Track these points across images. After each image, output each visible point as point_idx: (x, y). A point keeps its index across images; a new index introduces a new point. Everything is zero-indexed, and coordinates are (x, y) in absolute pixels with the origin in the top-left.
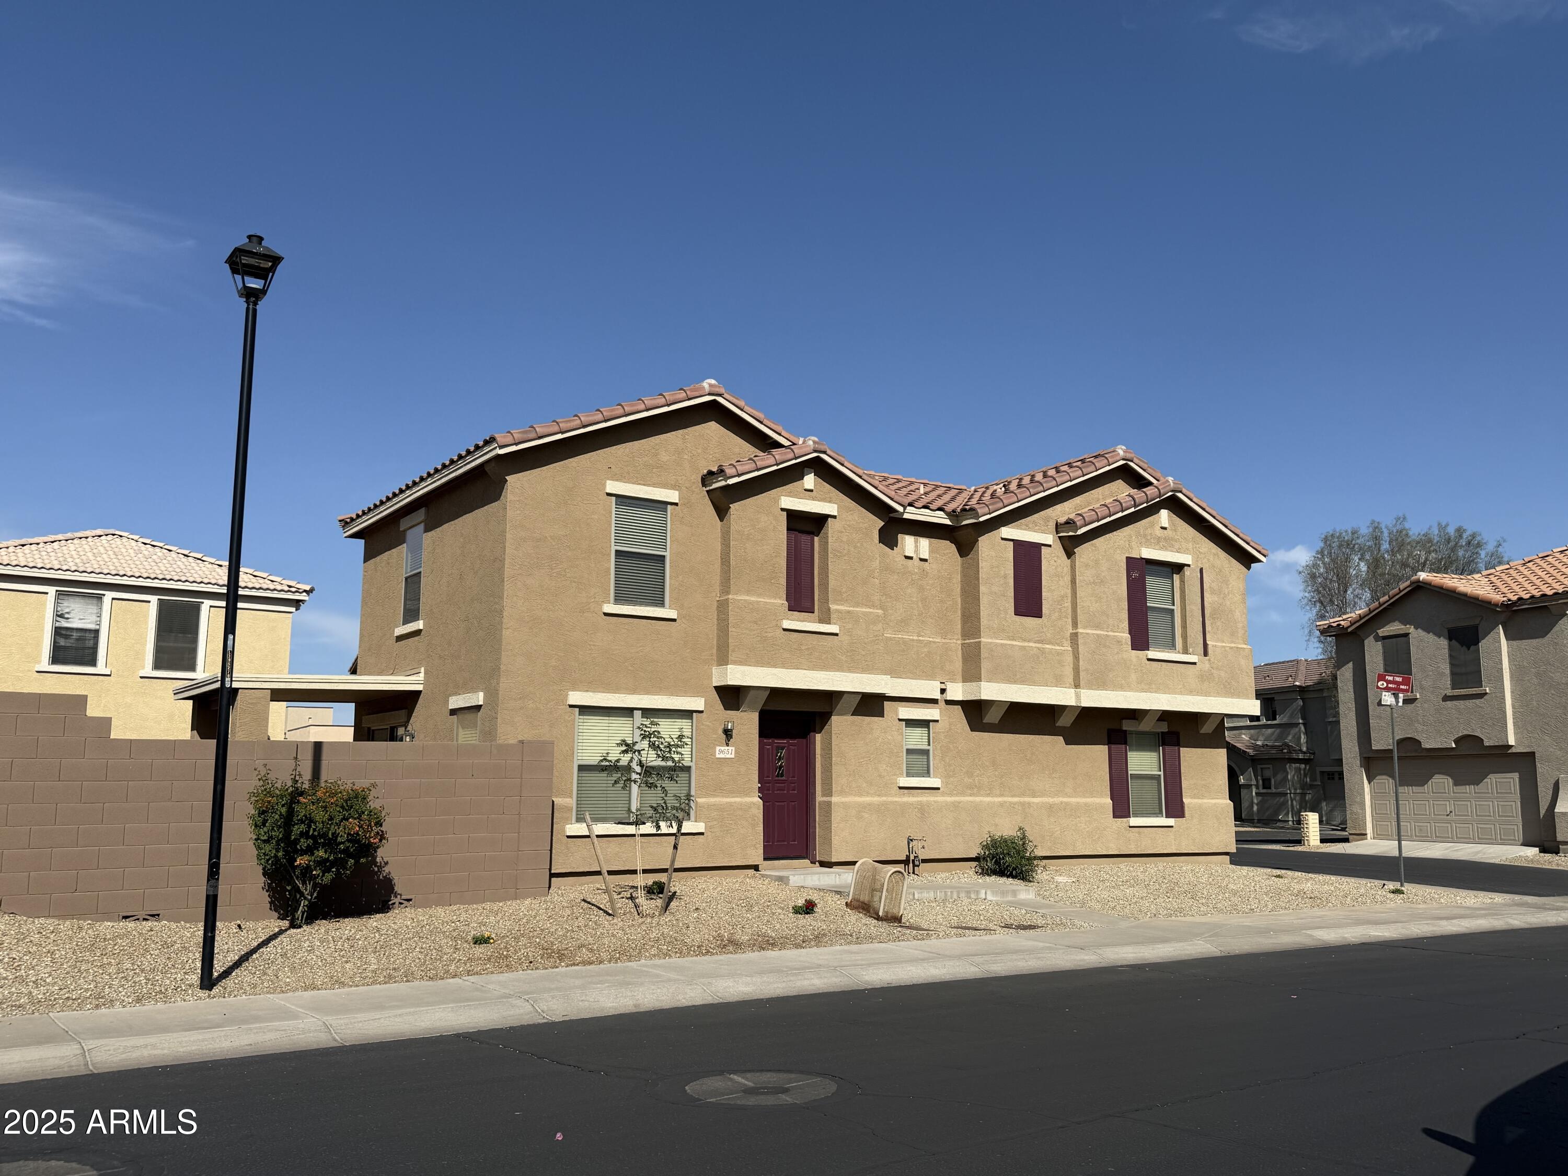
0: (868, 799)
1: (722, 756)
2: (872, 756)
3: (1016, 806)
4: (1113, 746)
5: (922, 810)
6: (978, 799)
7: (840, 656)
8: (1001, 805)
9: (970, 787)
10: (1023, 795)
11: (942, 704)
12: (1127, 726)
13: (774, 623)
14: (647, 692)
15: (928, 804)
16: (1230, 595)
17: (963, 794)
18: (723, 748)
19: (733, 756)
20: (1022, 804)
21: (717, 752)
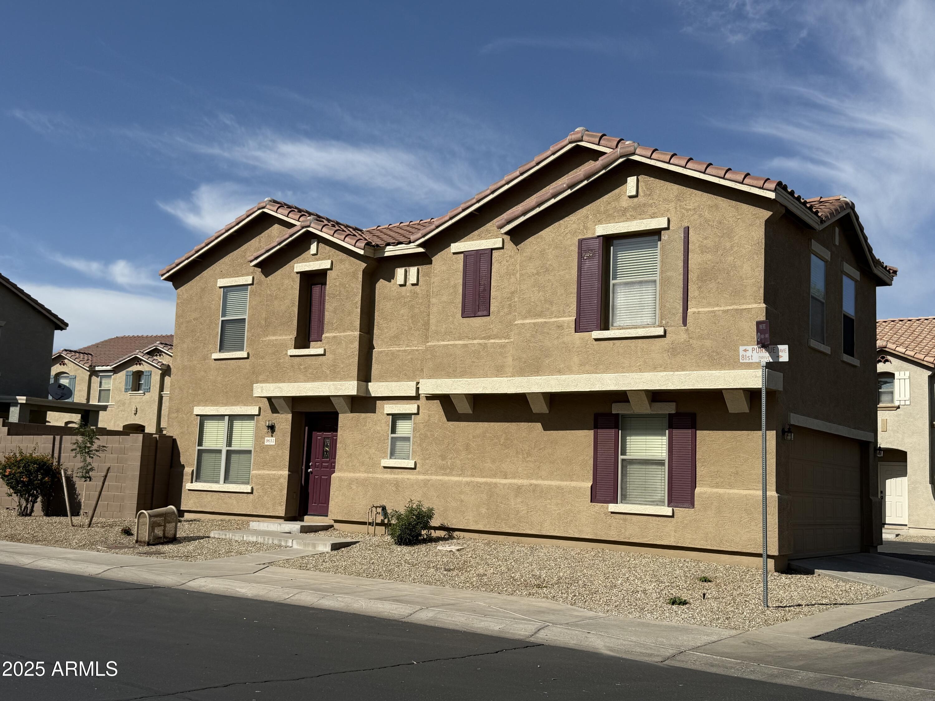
0: (357, 475)
1: (268, 443)
2: (365, 443)
3: (482, 486)
4: (600, 431)
5: (397, 484)
6: (446, 478)
7: (326, 371)
8: (468, 484)
9: (443, 468)
10: (494, 476)
11: (423, 401)
12: (617, 409)
13: (284, 353)
14: (233, 405)
15: (403, 480)
16: (736, 249)
17: (436, 474)
18: (268, 438)
19: (274, 444)
20: (489, 484)
21: (266, 441)
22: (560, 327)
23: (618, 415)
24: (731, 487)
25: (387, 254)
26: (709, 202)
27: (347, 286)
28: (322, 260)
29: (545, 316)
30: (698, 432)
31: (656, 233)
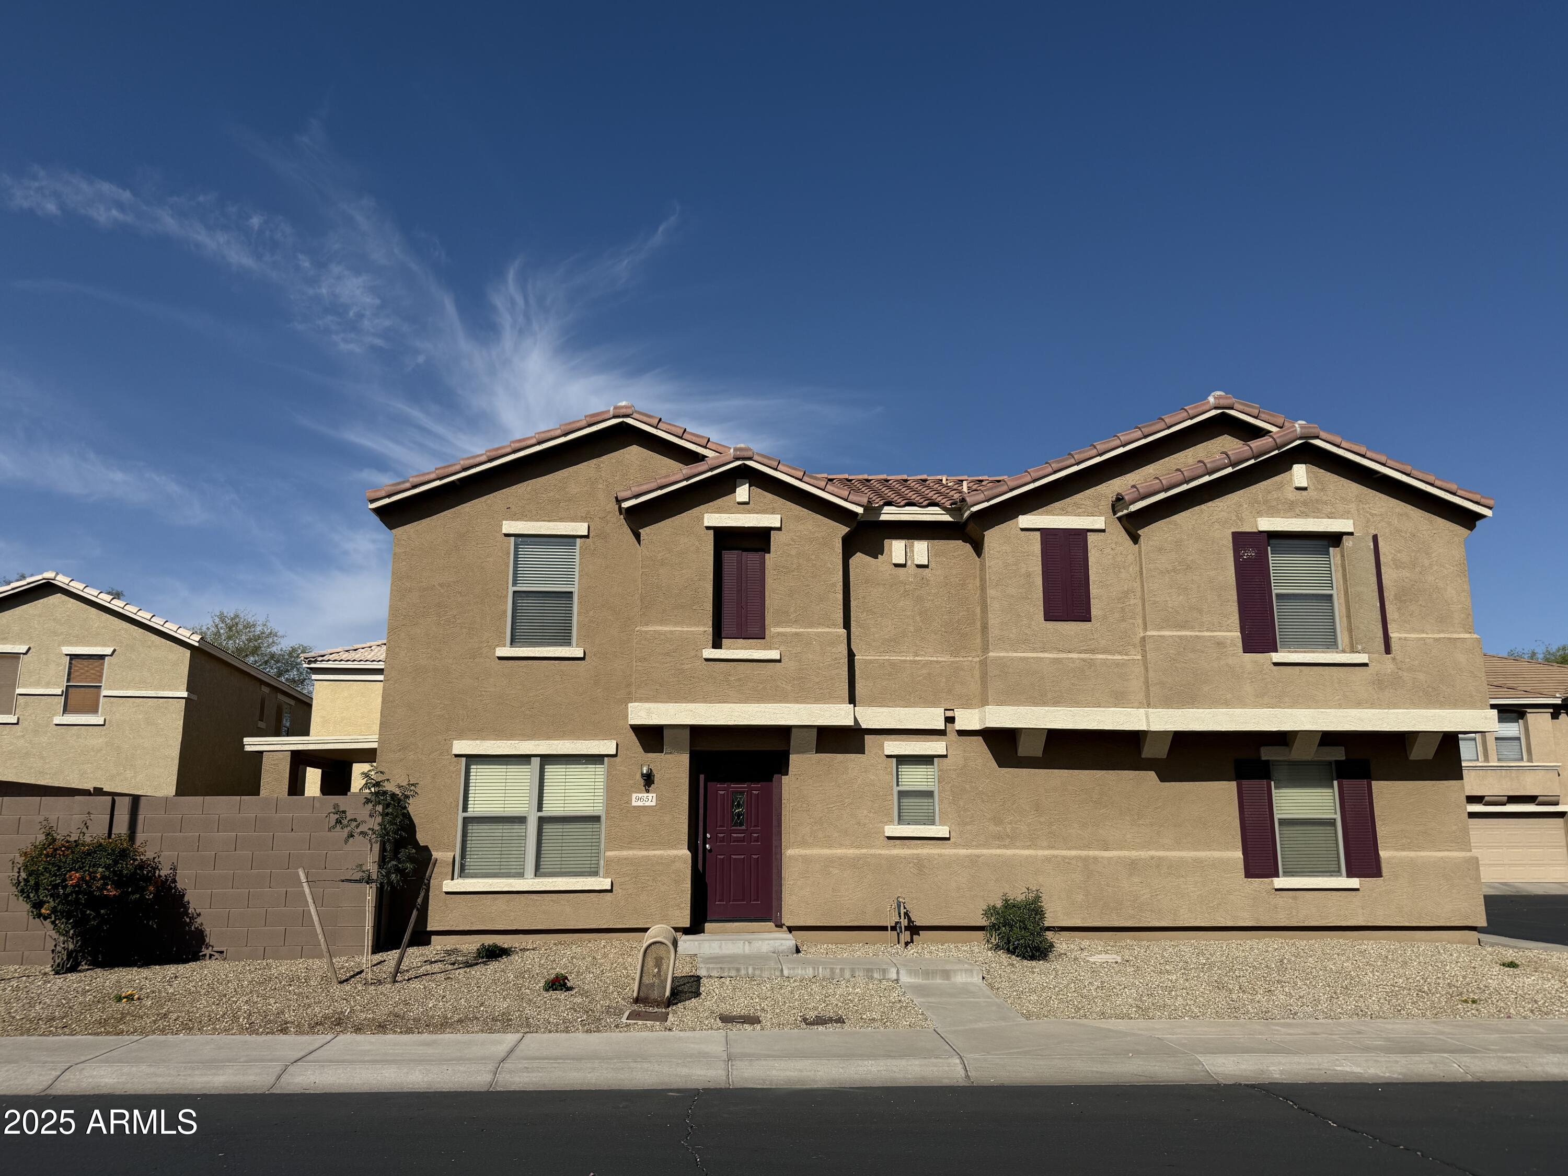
0: (839, 852)
1: (640, 804)
2: (846, 800)
3: (1074, 862)
4: (1244, 782)
5: (920, 864)
6: (1009, 852)
7: (784, 686)
8: (1048, 859)
9: (999, 837)
10: (1088, 847)
11: (952, 736)
12: (1266, 754)
13: (693, 653)
14: (549, 737)
15: (930, 858)
16: (1435, 568)
17: (986, 845)
18: (640, 795)
19: (654, 804)
20: (1085, 859)
21: (634, 799)
22: (1220, 644)
23: (1268, 761)
24: (1420, 848)
25: (883, 518)
26: (1397, 510)
27: (813, 557)
28: (757, 513)
29: (1192, 628)
30: (1373, 783)
31: (1335, 539)
